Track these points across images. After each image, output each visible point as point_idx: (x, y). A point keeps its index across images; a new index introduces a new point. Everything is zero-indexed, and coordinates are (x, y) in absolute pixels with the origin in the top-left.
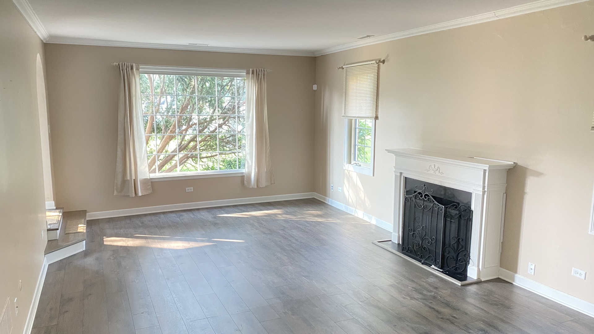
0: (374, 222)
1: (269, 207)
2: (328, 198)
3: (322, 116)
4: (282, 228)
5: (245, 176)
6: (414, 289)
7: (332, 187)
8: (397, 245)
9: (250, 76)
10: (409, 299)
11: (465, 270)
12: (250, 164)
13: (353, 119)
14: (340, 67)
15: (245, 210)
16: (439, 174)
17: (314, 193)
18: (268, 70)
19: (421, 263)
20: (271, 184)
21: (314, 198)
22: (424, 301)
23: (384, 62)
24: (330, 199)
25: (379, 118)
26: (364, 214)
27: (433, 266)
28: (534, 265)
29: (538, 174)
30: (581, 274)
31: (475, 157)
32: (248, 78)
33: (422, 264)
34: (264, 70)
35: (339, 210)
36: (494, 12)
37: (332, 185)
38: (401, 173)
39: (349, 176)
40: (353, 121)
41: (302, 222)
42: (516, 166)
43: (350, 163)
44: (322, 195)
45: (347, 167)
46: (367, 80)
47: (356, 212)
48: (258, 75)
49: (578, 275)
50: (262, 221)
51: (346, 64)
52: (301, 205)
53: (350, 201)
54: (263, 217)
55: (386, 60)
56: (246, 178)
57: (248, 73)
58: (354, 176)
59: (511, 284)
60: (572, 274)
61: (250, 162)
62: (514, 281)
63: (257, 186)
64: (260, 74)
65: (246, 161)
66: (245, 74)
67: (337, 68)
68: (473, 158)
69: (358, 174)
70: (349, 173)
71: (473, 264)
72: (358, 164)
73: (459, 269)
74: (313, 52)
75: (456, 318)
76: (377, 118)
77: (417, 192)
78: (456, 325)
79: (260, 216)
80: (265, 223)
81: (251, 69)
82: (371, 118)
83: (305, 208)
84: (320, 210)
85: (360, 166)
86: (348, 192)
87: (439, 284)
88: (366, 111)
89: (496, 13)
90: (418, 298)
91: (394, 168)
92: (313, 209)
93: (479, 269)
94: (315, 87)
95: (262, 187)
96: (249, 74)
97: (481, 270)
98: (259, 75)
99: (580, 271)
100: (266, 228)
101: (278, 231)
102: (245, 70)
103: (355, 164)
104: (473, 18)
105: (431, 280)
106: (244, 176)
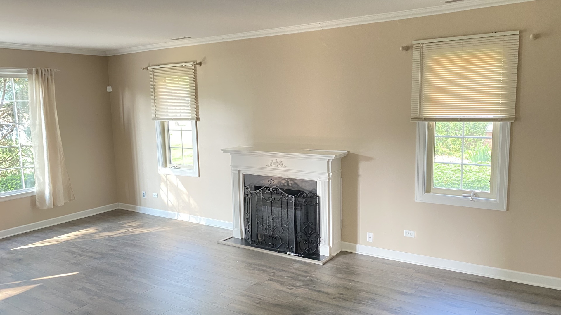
0: (203, 223)
1: (75, 228)
2: (139, 207)
3: (123, 119)
4: (112, 248)
5: (37, 195)
6: (290, 278)
7: (144, 194)
8: (240, 240)
9: (33, 77)
10: (294, 288)
11: (317, 250)
12: (42, 181)
13: (165, 121)
14: (144, 68)
15: (46, 236)
16: (282, 168)
17: (118, 203)
18: (55, 70)
19: (277, 252)
20: (70, 200)
21: (118, 209)
22: (307, 287)
23: (200, 64)
24: (141, 207)
25: (200, 119)
26: (189, 216)
27: (288, 253)
28: (372, 234)
29: (368, 159)
30: (411, 234)
31: (310, 150)
32: (30, 78)
33: (279, 252)
34: (50, 70)
35: (156, 217)
36: (320, 23)
37: (143, 192)
38: (239, 171)
39: (167, 179)
40: (165, 124)
41: (128, 237)
42: (348, 154)
43: (166, 167)
44: (130, 204)
45: (162, 170)
46: (178, 82)
47: (180, 215)
48: (43, 76)
49: (409, 236)
50: (79, 245)
51: (150, 65)
52: (110, 219)
53: (170, 204)
54: (76, 240)
55: (202, 62)
56: (37, 198)
57: (30, 73)
58: (174, 179)
59: (354, 254)
60: (404, 236)
61: (41, 178)
62: (356, 250)
63: (54, 206)
64: (46, 74)
65: (36, 178)
66: (26, 74)
67: (142, 68)
68: (309, 150)
69: (178, 177)
70: (166, 177)
71: (324, 243)
72: (176, 166)
73: (311, 250)
74: (105, 51)
75: (345, 295)
76: (198, 119)
77: (264, 187)
78: (349, 301)
79: (71, 240)
80: (85, 247)
81: (34, 69)
82: (191, 119)
83: (118, 221)
84: (136, 221)
85: (180, 168)
86: (167, 197)
87: (306, 268)
88: (180, 113)
89: (321, 24)
90: (300, 285)
91: (230, 166)
92: (129, 221)
93: (330, 246)
94: (109, 89)
95: (61, 206)
96: (32, 74)
97: (332, 247)
98: (45, 76)
99: (410, 232)
100: (92, 252)
101: (109, 252)
102: (26, 69)
103: (174, 167)
104: (299, 27)
105: (297, 266)
106: (35, 196)
